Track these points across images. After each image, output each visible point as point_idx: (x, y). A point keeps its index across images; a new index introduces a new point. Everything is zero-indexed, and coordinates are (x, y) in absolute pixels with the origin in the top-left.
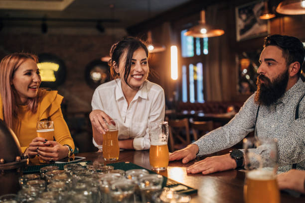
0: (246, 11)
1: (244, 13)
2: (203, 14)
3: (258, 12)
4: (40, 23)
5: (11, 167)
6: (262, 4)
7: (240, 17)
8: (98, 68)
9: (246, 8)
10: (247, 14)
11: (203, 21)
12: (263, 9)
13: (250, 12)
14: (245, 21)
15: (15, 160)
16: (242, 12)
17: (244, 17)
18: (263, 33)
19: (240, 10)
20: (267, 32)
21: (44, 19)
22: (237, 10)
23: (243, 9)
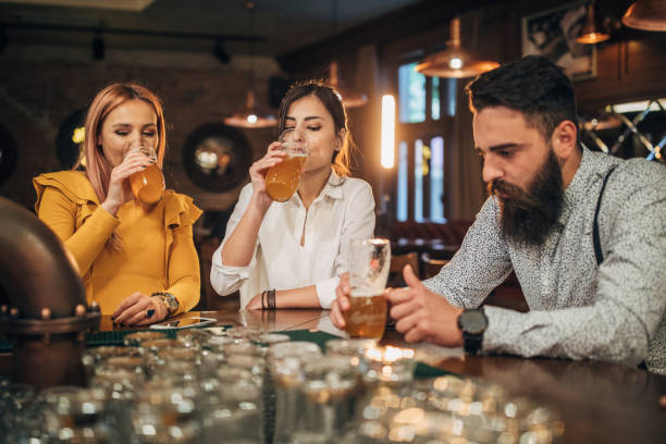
0: (545, 26)
1: (540, 29)
2: (456, 25)
3: (571, 29)
4: (89, 37)
5: (65, 328)
6: (582, 11)
7: (532, 40)
8: (212, 143)
9: (548, 18)
10: (547, 33)
11: (456, 42)
12: (583, 21)
13: (554, 29)
14: (542, 47)
15: (73, 313)
16: (535, 27)
17: (540, 38)
18: (582, 73)
19: (531, 24)
20: (589, 72)
21: (99, 30)
22: (525, 23)
23: (540, 21)
